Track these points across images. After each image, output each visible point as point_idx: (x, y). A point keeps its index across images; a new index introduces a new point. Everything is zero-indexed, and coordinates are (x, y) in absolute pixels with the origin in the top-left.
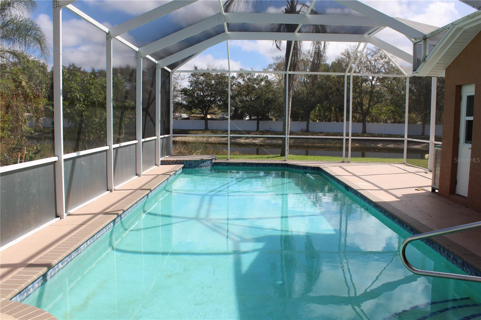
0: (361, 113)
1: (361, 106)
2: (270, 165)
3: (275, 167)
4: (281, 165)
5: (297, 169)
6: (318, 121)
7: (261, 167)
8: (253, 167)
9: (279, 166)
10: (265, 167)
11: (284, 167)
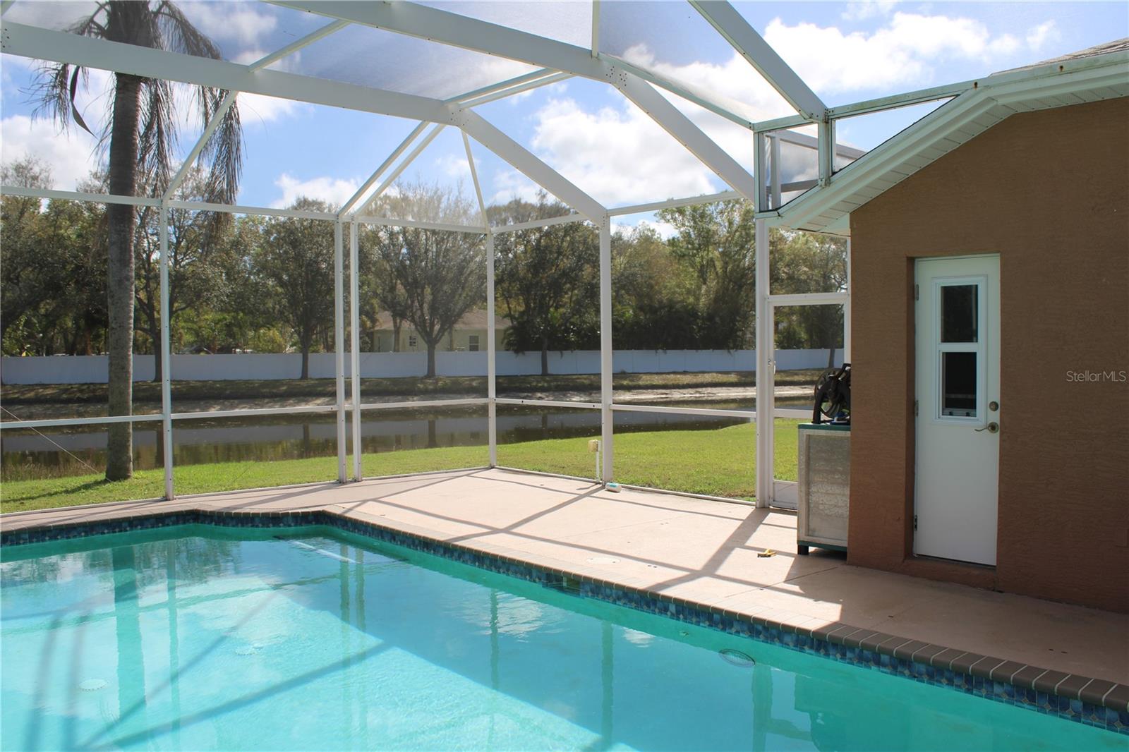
0: (150, 330)
1: (148, 311)
2: (134, 523)
3: (153, 527)
4: (174, 519)
5: (243, 526)
6: (24, 354)
7: (103, 533)
8: (75, 536)
9: (166, 523)
10: (121, 531)
11: (184, 523)
